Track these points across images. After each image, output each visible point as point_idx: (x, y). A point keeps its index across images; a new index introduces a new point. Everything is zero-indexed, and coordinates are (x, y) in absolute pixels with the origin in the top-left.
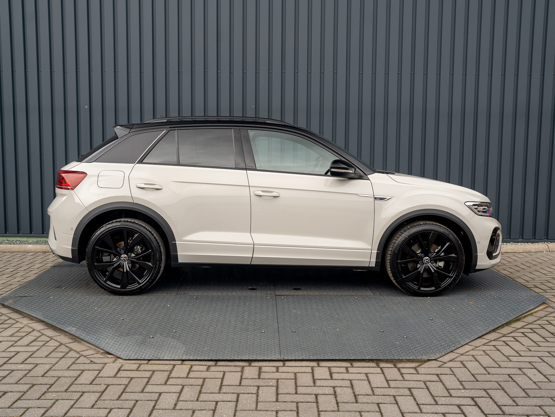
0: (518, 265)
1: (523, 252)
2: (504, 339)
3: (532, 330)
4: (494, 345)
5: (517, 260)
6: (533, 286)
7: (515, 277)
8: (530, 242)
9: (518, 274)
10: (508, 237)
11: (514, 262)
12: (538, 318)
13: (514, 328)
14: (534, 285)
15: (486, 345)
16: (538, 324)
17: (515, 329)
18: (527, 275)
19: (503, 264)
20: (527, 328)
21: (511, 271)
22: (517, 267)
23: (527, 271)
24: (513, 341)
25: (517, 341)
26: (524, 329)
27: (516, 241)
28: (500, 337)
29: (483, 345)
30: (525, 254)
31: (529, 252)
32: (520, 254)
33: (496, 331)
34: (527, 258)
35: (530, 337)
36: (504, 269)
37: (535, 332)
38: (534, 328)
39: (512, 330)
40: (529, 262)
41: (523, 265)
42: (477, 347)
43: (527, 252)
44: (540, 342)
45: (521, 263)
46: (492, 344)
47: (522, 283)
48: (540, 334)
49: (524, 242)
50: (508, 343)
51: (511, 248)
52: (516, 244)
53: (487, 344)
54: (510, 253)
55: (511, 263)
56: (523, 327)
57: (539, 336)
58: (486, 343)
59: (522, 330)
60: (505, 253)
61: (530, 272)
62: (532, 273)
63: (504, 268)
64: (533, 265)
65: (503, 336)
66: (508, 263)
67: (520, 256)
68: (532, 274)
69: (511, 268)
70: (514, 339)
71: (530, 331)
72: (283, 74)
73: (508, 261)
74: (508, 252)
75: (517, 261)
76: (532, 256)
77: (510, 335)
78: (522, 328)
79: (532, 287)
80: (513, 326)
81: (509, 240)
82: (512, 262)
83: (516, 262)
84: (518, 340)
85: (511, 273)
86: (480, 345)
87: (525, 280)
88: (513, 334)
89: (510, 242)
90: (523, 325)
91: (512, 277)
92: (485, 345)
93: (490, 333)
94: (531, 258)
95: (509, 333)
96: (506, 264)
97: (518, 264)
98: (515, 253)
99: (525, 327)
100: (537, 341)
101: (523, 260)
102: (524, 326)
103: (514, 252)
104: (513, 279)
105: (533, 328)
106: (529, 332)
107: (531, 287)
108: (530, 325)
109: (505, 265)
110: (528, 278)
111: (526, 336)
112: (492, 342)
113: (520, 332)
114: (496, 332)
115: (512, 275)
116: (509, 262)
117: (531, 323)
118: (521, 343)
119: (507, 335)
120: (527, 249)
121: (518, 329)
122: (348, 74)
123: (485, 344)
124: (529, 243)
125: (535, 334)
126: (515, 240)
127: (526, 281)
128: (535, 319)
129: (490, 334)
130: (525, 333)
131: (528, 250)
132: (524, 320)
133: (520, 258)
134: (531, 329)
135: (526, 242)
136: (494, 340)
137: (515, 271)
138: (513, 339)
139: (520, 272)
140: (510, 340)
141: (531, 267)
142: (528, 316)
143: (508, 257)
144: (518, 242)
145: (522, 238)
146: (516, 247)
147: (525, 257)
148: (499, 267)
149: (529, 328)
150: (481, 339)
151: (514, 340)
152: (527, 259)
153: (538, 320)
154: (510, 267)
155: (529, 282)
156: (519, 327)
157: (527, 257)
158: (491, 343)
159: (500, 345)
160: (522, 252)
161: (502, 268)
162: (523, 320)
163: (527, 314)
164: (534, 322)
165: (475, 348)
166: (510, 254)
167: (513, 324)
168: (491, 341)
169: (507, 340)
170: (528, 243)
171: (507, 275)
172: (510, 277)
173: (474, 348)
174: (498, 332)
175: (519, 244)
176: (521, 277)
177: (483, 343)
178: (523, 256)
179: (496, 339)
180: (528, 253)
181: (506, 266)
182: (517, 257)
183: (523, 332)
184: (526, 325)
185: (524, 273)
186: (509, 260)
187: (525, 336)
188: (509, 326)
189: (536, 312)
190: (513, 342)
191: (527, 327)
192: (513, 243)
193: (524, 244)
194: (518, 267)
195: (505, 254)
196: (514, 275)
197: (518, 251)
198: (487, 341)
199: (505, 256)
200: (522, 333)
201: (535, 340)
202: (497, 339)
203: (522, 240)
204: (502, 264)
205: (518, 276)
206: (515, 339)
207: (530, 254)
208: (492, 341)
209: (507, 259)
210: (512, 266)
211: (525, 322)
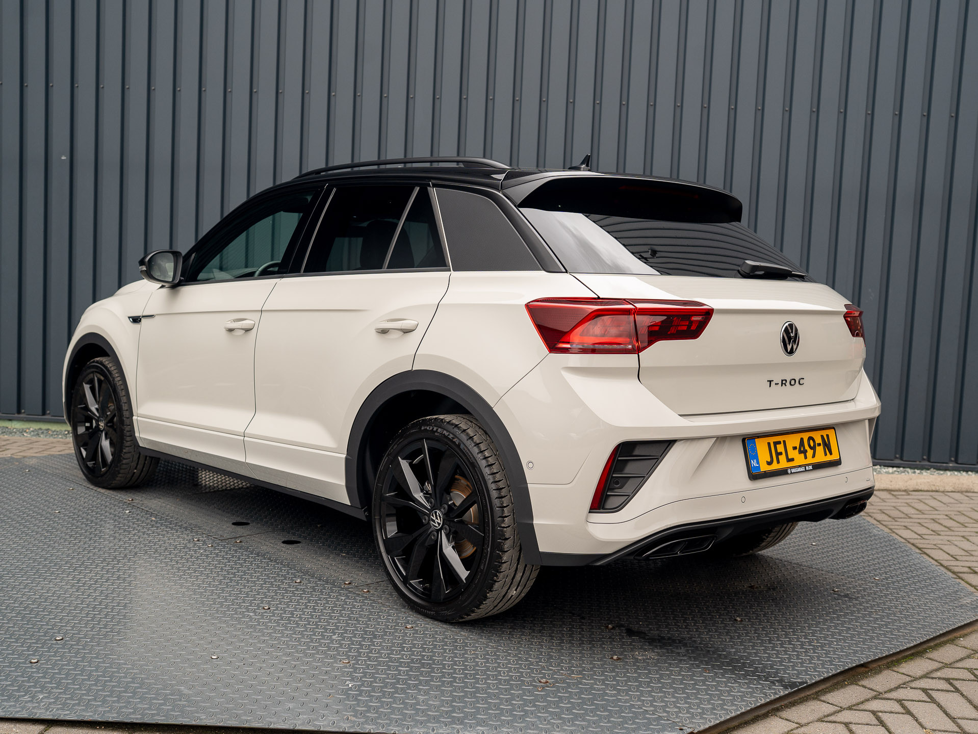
0: (939, 519)
1: (954, 490)
2: (875, 705)
3: (951, 684)
4: (846, 720)
5: (937, 508)
6: (966, 570)
7: (929, 546)
8: (972, 471)
9: (936, 539)
10: (925, 457)
11: (930, 512)
12: (969, 652)
13: (905, 677)
14: (969, 567)
15: (826, 719)
16: (967, 669)
17: (908, 679)
18: (956, 543)
19: (906, 515)
20: (940, 678)
21: (919, 532)
22: (937, 524)
23: (957, 533)
24: (899, 713)
25: (909, 713)
26: (930, 680)
27: (942, 467)
28: (867, 700)
29: (820, 720)
30: (957, 496)
31: (967, 492)
32: (947, 495)
33: (859, 680)
34: (961, 505)
35: (943, 704)
36: (906, 528)
37: (957, 690)
38: (956, 680)
39: (901, 682)
40: (964, 514)
41: (951, 518)
42: (802, 726)
43: (961, 492)
44: (967, 719)
45: (946, 515)
46: (842, 720)
47: (942, 562)
48: (970, 697)
49: (958, 470)
50: (884, 717)
51: (928, 480)
52: (942, 474)
53: (830, 718)
54: (924, 491)
55: (923, 514)
56: (928, 676)
57: (965, 701)
58: (828, 716)
59: (924, 684)
60: (914, 491)
61: (963, 537)
62: (968, 538)
63: (906, 524)
64: (972, 521)
65: (875, 698)
66: (918, 512)
67: (945, 499)
68: (968, 540)
69: (923, 526)
70: (900, 707)
71: (946, 686)
72: (464, 102)
73: (918, 510)
74: (921, 491)
75: (936, 510)
76: (972, 501)
77: (894, 695)
78: (926, 676)
79: (964, 573)
80: (903, 670)
81: (926, 465)
82: (926, 512)
83: (936, 512)
84: (912, 710)
85: (919, 537)
86: (811, 719)
87: (949, 554)
88: (901, 694)
89: (928, 469)
90: (930, 668)
91: (921, 546)
92: (823, 721)
93: (842, 687)
94: (971, 506)
95: (891, 690)
96: (911, 516)
97: (938, 517)
98: (937, 491)
99: (934, 675)
100: (959, 716)
101: (952, 509)
102: (931, 672)
103: (934, 489)
104: (923, 550)
105: (953, 679)
106: (942, 690)
107: (961, 573)
108: (946, 670)
109: (910, 518)
110: (957, 549)
111: (933, 700)
112: (843, 712)
113: (920, 688)
114: (860, 683)
115: (922, 541)
116: (920, 511)
117: (950, 664)
118: (917, 720)
119: (886, 696)
120: (963, 484)
121: (916, 679)
122: (597, 107)
123: (825, 716)
124: (970, 473)
125: (956, 695)
126: (939, 464)
127: (952, 556)
128: (961, 653)
129: (843, 690)
130: (930, 692)
131: (964, 487)
132: (935, 654)
133: (945, 504)
134: (948, 680)
135: (964, 471)
136: (850, 708)
137: (930, 532)
138: (897, 708)
139: (940, 535)
140: (889, 709)
141: (966, 525)
142: (945, 643)
143: (919, 500)
144: (946, 469)
145: (956, 462)
146: (939, 479)
147: (956, 502)
148: (896, 521)
149: (944, 679)
150: (819, 702)
151: (901, 710)
152: (962, 508)
153: (969, 657)
154: (919, 523)
155: (957, 560)
156: (919, 673)
157: (961, 503)
158: (840, 714)
159: (862, 724)
160: (952, 492)
161: (903, 524)
162: (931, 655)
163: (942, 639)
164: (957, 661)
165: (797, 728)
166: (925, 493)
167: (904, 665)
168: (842, 709)
169: (882, 709)
170: (967, 471)
171: (910, 540)
172: (918, 545)
173: (794, 729)
174: (864, 687)
175: (949, 473)
176: (942, 547)
177: (821, 715)
178: (952, 501)
179: (854, 705)
180: (964, 493)
181: (911, 520)
182: (939, 501)
183: (927, 689)
184: (937, 670)
185: (950, 538)
186: (921, 506)
187: (929, 700)
188: (895, 669)
189: (964, 636)
190: (896, 715)
191: (938, 674)
192: (935, 470)
193: (959, 474)
194: (939, 523)
195: (914, 493)
196: (927, 542)
197: (942, 489)
198: (832, 709)
199: (912, 497)
200: (925, 690)
201: (954, 714)
202: (858, 704)
203: (954, 467)
204: (903, 516)
205: (935, 545)
206: (903, 707)
207: (968, 496)
208: (844, 709)
209: (916, 506)
210: (926, 521)
211: (935, 660)
